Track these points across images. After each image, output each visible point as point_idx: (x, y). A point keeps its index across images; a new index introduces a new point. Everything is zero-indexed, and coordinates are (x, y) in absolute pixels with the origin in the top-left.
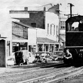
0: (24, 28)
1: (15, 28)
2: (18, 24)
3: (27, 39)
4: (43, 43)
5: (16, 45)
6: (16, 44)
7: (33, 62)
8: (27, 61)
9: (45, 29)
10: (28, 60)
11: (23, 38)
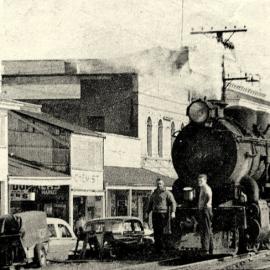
0: (57, 132)
1: (25, 134)
2: (35, 120)
3: (67, 172)
4: (131, 188)
5: (25, 196)
6: (26, 191)
7: (70, 257)
8: (41, 253)
9: (136, 136)
10: (43, 249)
11: (53, 169)
